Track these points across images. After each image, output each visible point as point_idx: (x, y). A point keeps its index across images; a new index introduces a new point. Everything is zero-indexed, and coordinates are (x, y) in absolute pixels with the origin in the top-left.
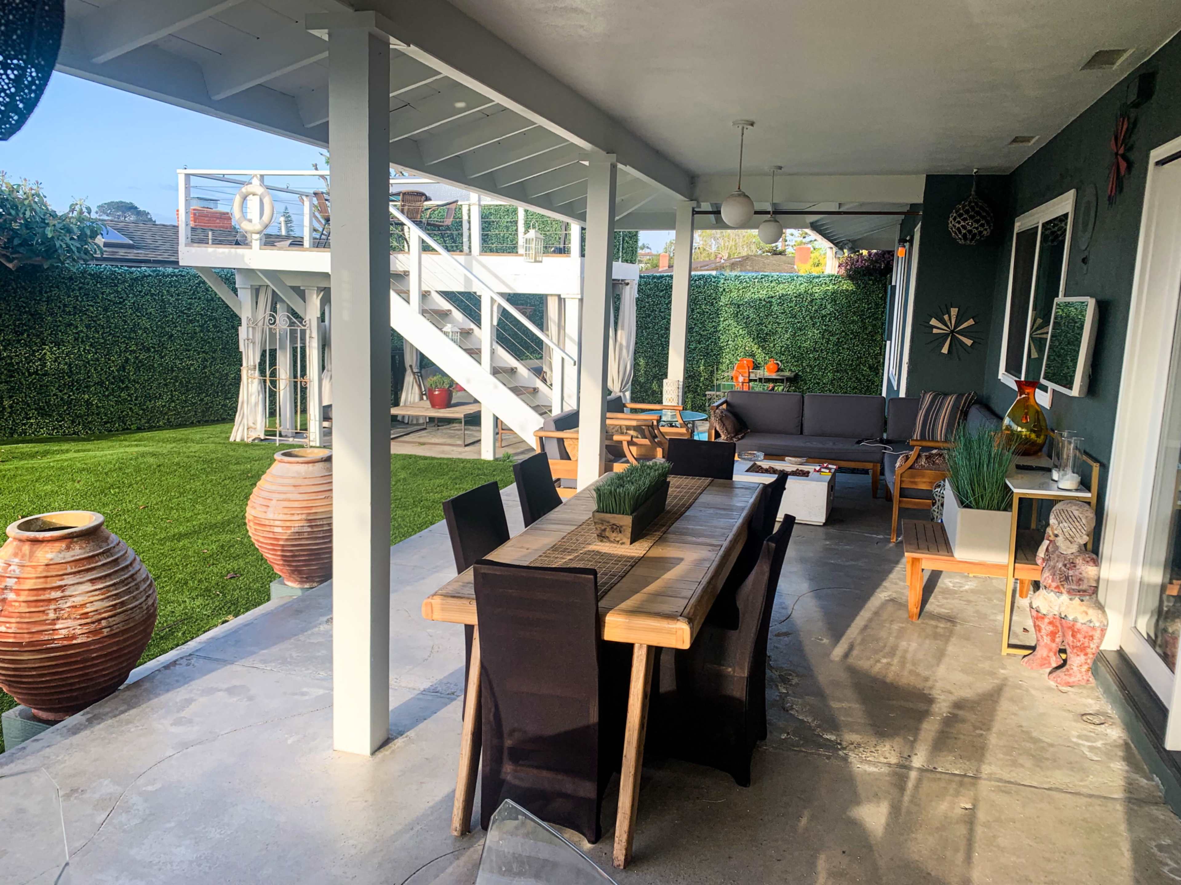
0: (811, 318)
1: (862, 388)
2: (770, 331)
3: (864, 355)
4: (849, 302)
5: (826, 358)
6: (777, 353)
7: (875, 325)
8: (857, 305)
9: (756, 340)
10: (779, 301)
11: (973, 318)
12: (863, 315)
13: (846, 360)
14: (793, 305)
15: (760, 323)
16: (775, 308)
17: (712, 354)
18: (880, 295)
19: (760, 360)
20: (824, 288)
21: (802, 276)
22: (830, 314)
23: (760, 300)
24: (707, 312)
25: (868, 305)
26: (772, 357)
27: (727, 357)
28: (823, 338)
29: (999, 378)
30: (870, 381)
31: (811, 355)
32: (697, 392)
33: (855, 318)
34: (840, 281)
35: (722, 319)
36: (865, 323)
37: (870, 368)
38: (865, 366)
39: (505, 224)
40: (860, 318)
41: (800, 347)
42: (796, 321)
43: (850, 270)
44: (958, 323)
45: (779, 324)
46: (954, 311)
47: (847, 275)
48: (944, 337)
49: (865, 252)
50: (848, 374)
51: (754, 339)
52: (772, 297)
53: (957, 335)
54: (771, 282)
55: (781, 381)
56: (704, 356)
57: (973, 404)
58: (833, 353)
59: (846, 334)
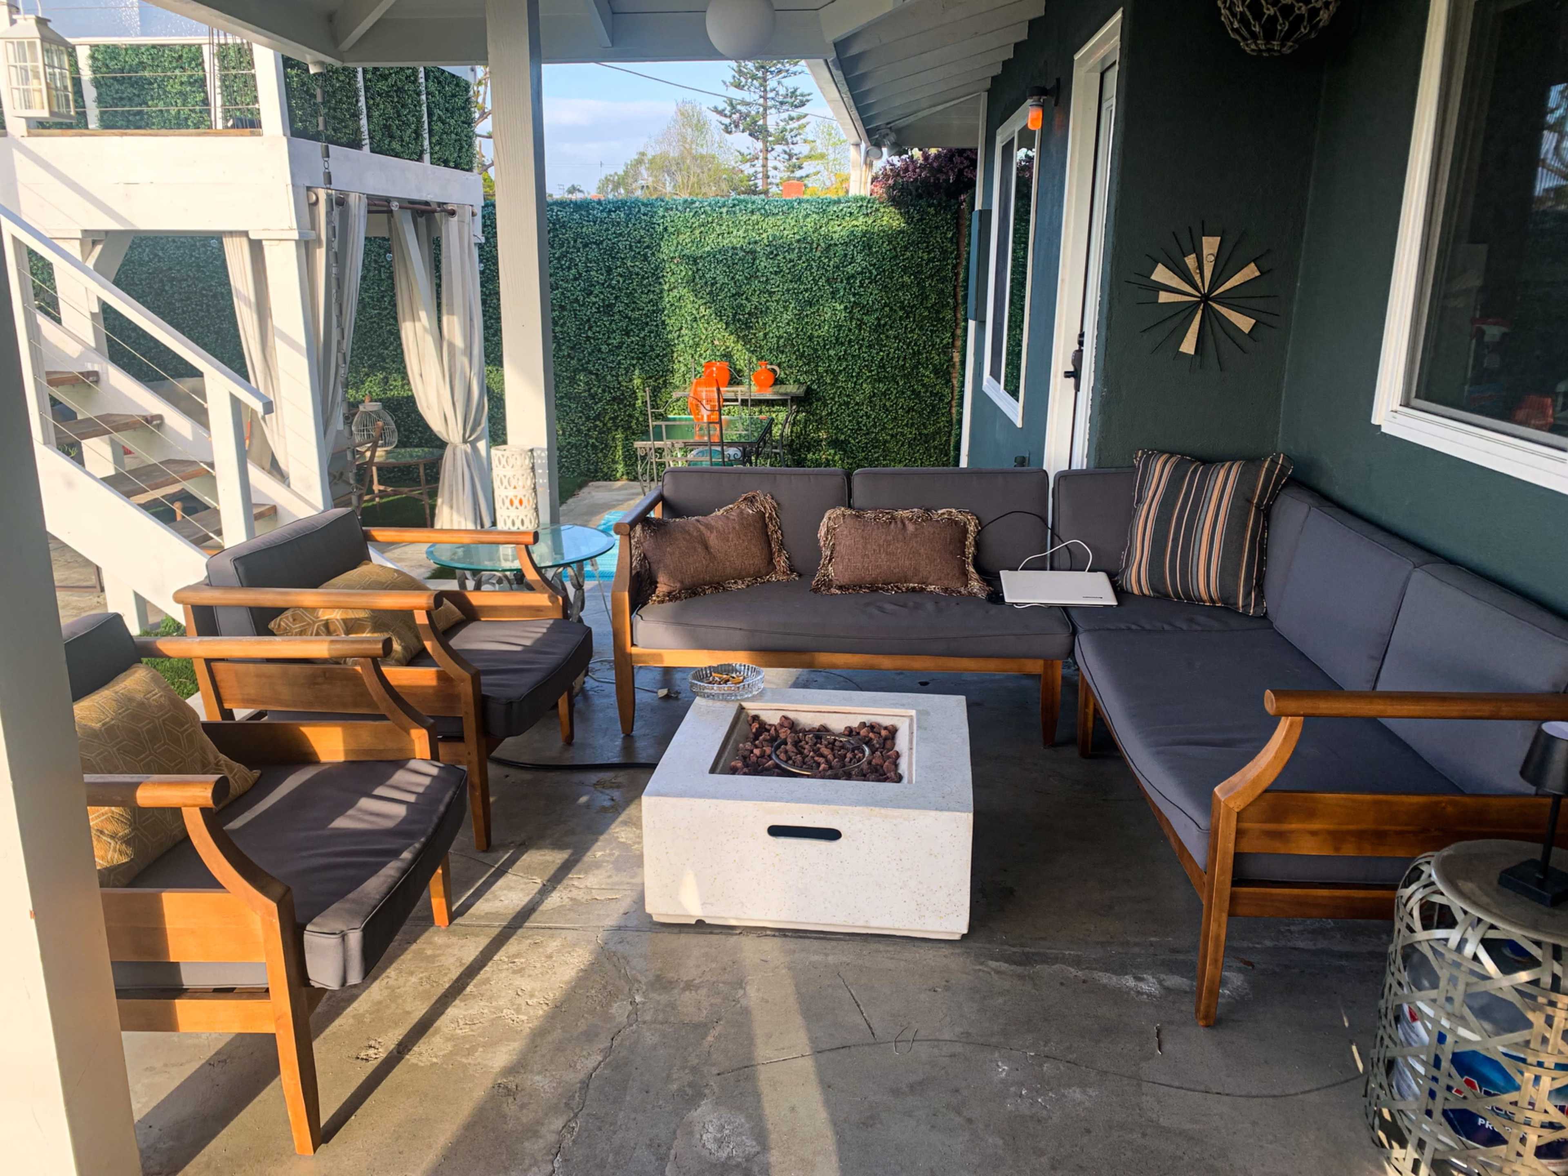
0: (828, 280)
1: (923, 409)
2: (756, 308)
3: (924, 348)
4: (895, 248)
5: (859, 356)
6: (771, 350)
7: (942, 290)
8: (908, 254)
9: (732, 326)
10: (768, 249)
11: (1254, 261)
12: (919, 272)
13: (893, 359)
14: (794, 256)
15: (737, 294)
16: (763, 263)
17: (653, 354)
18: (950, 235)
19: (741, 364)
20: (849, 223)
21: (808, 201)
22: (861, 273)
23: (734, 248)
24: (637, 274)
25: (929, 253)
26: (762, 358)
27: (681, 359)
28: (851, 319)
29: (1375, 421)
30: (937, 394)
31: (832, 352)
32: (630, 427)
33: (906, 278)
34: (877, 210)
35: (666, 287)
36: (924, 287)
37: (936, 371)
38: (926, 368)
39: (177, 86)
40: (916, 278)
41: (811, 338)
42: (802, 287)
43: (893, 187)
44: (1220, 275)
45: (771, 294)
46: (1210, 245)
47: (889, 197)
48: (1184, 313)
49: (916, 153)
50: (898, 383)
51: (727, 324)
52: (756, 242)
53: (1214, 305)
54: (752, 212)
55: (783, 403)
56: (639, 359)
57: (1284, 486)
58: (870, 347)
59: (891, 309)
